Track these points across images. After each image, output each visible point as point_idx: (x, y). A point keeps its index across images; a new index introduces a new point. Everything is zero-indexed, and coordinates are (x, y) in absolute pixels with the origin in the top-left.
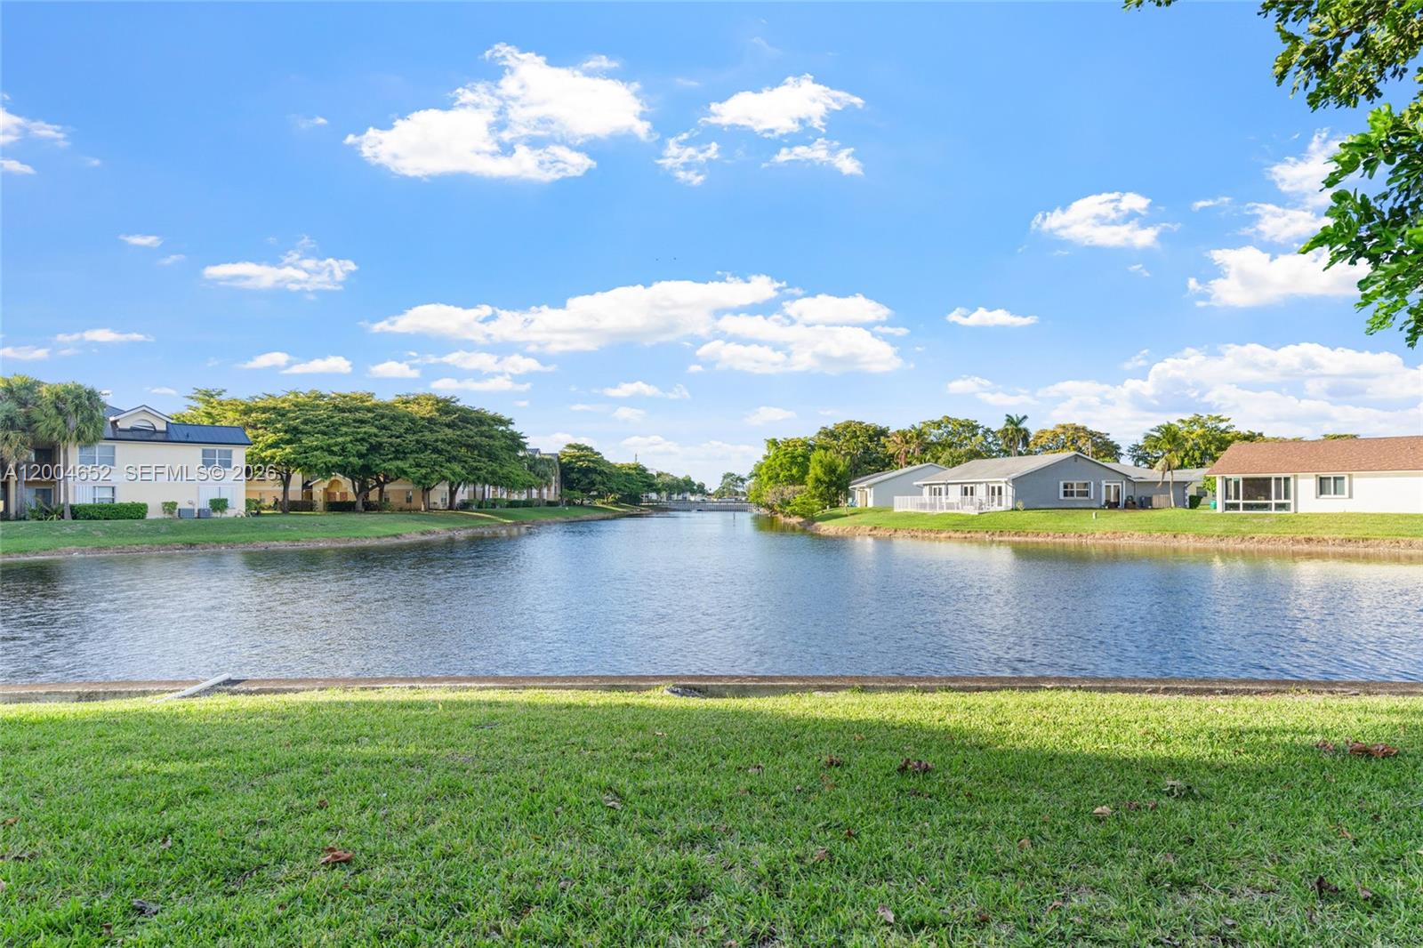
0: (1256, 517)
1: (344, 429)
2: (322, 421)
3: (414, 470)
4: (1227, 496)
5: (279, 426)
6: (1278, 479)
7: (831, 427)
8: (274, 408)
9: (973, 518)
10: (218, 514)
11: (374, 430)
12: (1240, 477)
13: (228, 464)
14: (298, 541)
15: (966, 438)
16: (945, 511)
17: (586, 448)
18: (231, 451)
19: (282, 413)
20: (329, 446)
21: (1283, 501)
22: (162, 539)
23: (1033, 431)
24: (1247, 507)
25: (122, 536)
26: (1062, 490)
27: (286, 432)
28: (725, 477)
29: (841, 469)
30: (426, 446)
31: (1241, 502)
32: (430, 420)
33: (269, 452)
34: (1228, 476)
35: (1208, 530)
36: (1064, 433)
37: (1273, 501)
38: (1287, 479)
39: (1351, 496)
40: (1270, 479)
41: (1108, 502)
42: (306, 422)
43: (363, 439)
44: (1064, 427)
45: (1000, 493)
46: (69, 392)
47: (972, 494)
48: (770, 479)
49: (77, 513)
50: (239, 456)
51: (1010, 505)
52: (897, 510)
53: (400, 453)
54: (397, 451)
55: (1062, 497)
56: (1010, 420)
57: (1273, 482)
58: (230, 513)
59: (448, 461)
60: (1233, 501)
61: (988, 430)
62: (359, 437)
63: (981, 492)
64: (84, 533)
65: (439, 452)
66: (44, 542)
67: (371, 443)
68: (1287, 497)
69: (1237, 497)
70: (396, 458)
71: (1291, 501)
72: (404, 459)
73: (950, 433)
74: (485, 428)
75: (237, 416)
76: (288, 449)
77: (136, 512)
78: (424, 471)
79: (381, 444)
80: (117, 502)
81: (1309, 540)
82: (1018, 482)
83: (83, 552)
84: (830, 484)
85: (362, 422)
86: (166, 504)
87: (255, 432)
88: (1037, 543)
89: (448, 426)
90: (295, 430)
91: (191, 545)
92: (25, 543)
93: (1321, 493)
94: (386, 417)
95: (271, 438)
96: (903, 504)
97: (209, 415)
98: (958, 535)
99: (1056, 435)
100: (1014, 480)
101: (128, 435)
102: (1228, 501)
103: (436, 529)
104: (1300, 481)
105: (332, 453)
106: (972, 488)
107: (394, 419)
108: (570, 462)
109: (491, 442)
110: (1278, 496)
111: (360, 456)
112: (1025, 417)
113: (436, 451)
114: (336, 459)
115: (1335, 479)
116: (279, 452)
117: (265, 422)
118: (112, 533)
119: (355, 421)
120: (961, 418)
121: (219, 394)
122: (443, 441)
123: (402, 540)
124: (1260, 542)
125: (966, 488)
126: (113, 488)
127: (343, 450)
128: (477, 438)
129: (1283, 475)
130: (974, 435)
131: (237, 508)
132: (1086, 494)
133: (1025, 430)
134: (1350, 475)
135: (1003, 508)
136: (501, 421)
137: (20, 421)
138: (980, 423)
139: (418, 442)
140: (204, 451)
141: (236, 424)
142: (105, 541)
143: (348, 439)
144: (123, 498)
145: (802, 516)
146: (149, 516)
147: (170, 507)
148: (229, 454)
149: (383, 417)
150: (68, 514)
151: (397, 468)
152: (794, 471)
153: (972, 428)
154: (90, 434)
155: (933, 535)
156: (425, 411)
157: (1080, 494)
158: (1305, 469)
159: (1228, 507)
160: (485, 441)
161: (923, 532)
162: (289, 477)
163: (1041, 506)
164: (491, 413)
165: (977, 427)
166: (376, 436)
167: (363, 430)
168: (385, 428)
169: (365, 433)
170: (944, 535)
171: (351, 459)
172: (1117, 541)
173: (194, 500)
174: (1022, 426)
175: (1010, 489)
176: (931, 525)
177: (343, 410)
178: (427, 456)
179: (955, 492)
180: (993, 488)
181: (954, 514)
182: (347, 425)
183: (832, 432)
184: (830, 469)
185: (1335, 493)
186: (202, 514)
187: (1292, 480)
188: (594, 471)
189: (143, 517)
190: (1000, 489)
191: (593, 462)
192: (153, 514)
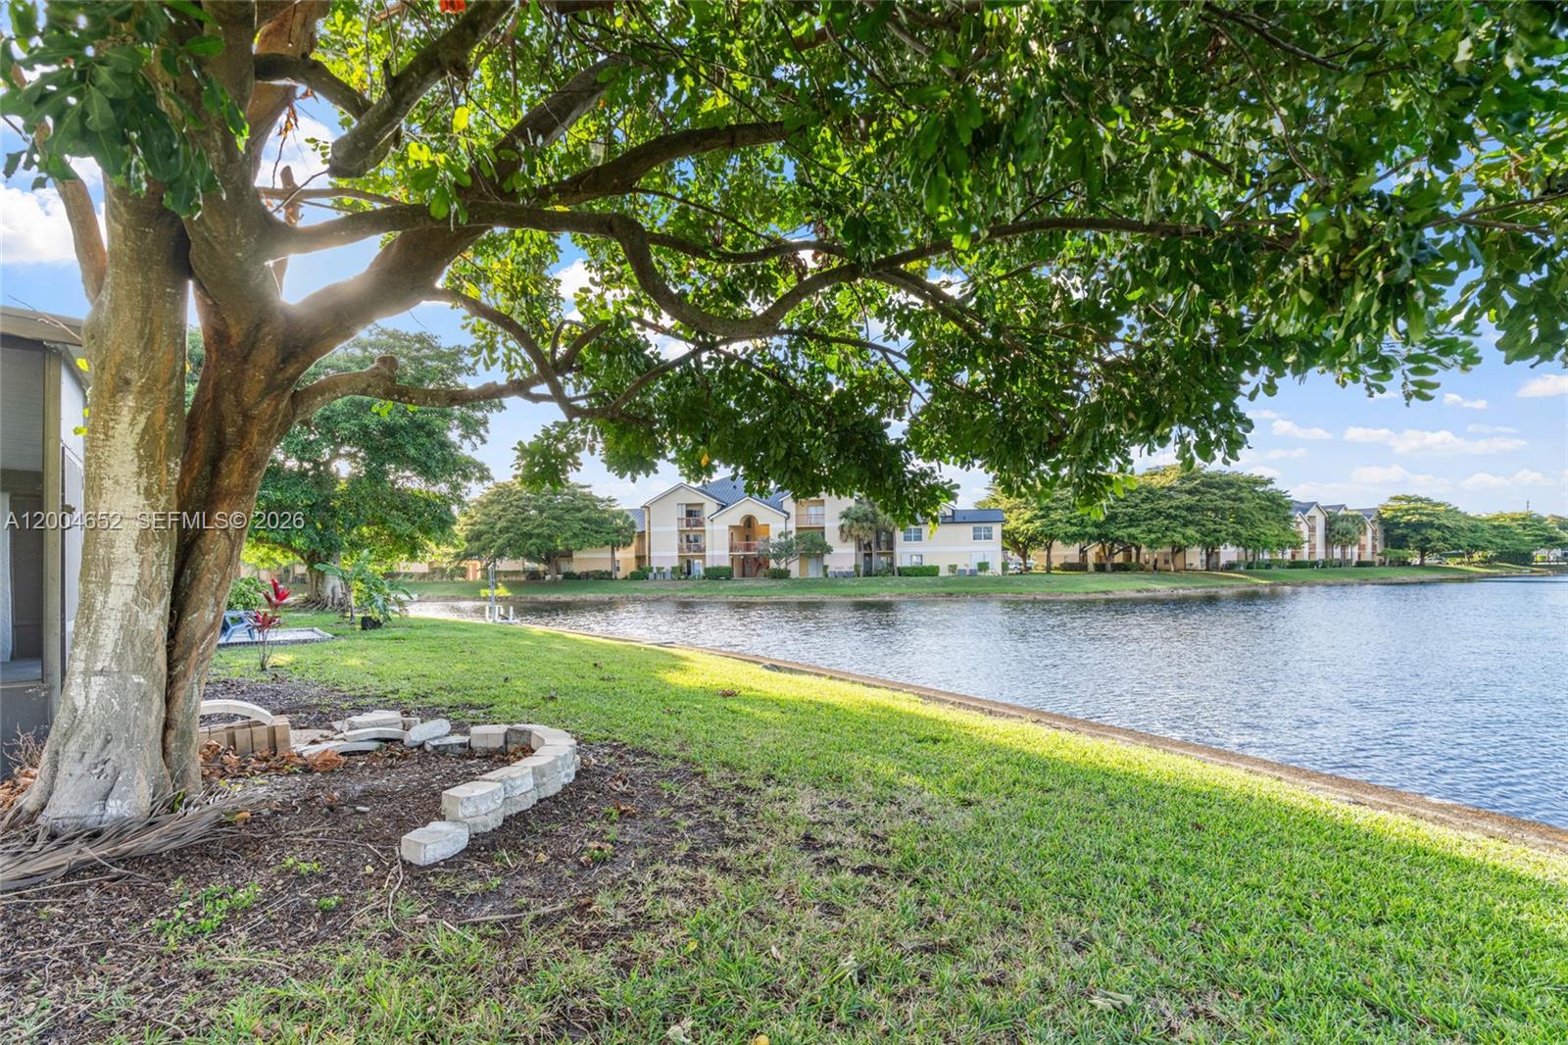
10: (982, 573)
13: (990, 538)
17: (1420, 500)
18: (994, 528)
22: (935, 589)
30: (1160, 513)
32: (1170, 489)
49: (902, 572)
50: (999, 530)
53: (1133, 521)
58: (988, 573)
64: (896, 585)
65: (1175, 518)
66: (875, 590)
74: (1233, 491)
77: (933, 571)
78: (1153, 536)
80: (923, 564)
86: (950, 566)
89: (1190, 492)
91: (951, 594)
92: (865, 590)
103: (1158, 587)
105: (1072, 525)
108: (1394, 517)
109: (1237, 504)
118: (909, 585)
122: (1178, 508)
123: (1111, 596)
126: (922, 556)
128: (1219, 503)
131: (996, 568)
137: (870, 516)
139: (1152, 510)
140: (976, 528)
144: (926, 563)
146: (941, 574)
147: (953, 568)
148: (990, 530)
150: (896, 572)
156: (1166, 480)
160: (1228, 503)
173: (967, 563)
186: (973, 573)
189: (936, 575)
191: (1428, 515)
192: (944, 573)
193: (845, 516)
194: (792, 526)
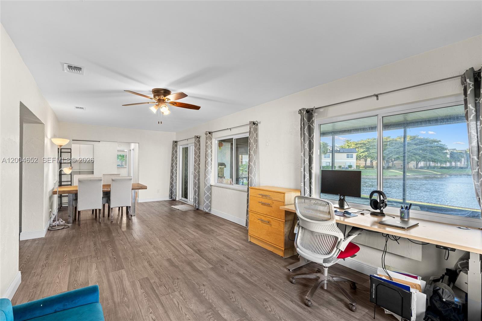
5: (364, 147)
8: (363, 143)
10: (350, 169)
13: (352, 157)
18: (353, 154)
19: (365, 144)
27: (366, 149)
33: (362, 154)
42: (371, 146)
49: (324, 167)
50: (355, 155)
58: (353, 169)
74: (429, 144)
75: (354, 145)
76: (366, 153)
86: (339, 166)
87: (358, 149)
90: (368, 148)
95: (362, 150)
97: (348, 146)
107: (396, 143)
109: (432, 148)
116: (364, 154)
117: (361, 147)
121: (350, 140)
126: (330, 163)
131: (354, 167)
136: (436, 141)
140: (347, 155)
141: (354, 147)
149: (393, 143)
154: (326, 152)
160: (429, 148)
162: (366, 160)
164: (432, 139)
173: (345, 165)
186: (347, 169)
192: (337, 168)
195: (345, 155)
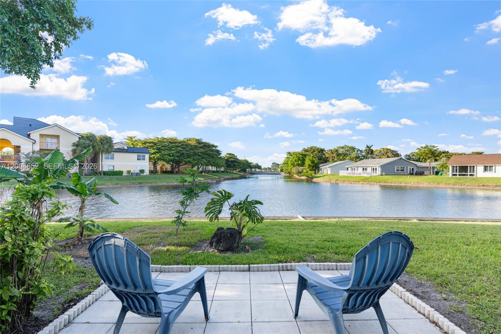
0: (464, 178)
1: (173, 149)
2: (167, 146)
3: (193, 161)
4: (453, 172)
5: (155, 148)
6: (470, 167)
7: (306, 148)
8: (153, 142)
9: (368, 178)
10: (142, 174)
11: (181, 149)
12: (458, 165)
13: (144, 159)
14: (169, 182)
15: (351, 152)
16: (358, 175)
17: (233, 154)
19: (155, 144)
20: (169, 154)
21: (472, 173)
23: (374, 150)
24: (459, 175)
25: (121, 180)
26: (396, 169)
27: (157, 149)
28: (273, 164)
29: (316, 162)
30: (196, 154)
31: (458, 173)
32: (196, 146)
34: (453, 165)
35: (449, 182)
36: (383, 151)
37: (469, 173)
38: (474, 167)
39: (495, 172)
40: (468, 166)
41: (410, 173)
42: (162, 147)
43: (178, 152)
44: (383, 149)
45: (376, 170)
46: (104, 137)
47: (366, 170)
48: (292, 164)
49: (105, 173)
50: (147, 157)
51: (380, 174)
52: (340, 175)
53: (189, 156)
54: (188, 156)
55: (396, 171)
56: (368, 147)
57: (469, 167)
58: (145, 174)
59: (202, 158)
60: (455, 173)
61: (359, 150)
62: (177, 151)
63: (369, 170)
67: (181, 153)
68: (473, 172)
69: (456, 172)
70: (188, 158)
71: (475, 173)
72: (190, 158)
73: (346, 150)
74: (210, 148)
75: (142, 144)
77: (120, 173)
78: (196, 162)
79: (183, 153)
80: (115, 170)
81: (483, 186)
82: (382, 167)
83: (112, 185)
84: (313, 167)
85: (178, 146)
86: (128, 171)
88: (392, 185)
90: (159, 149)
93: (485, 171)
94: (184, 145)
95: (153, 151)
96: (342, 173)
97: (133, 144)
98: (365, 183)
99: (381, 151)
100: (381, 166)
101: (117, 150)
102: (453, 173)
104: (478, 167)
105: (170, 156)
106: (366, 168)
107: (186, 145)
110: (470, 172)
111: (178, 157)
112: (372, 146)
113: (199, 155)
114: (172, 158)
115: (490, 166)
116: (156, 156)
117: (150, 146)
119: (176, 146)
120: (350, 146)
121: (134, 138)
122: (200, 152)
124: (467, 186)
125: (364, 168)
126: (114, 166)
127: (173, 155)
128: (209, 152)
129: (472, 165)
130: (354, 151)
131: (147, 172)
132: (403, 170)
133: (372, 150)
134: (495, 165)
135: (377, 175)
136: (214, 146)
138: (356, 148)
139: (194, 153)
140: (138, 155)
141: (141, 147)
142: (117, 182)
143: (175, 152)
144: (116, 169)
145: (307, 176)
147: (129, 172)
148: (144, 156)
149: (183, 145)
150: (102, 174)
151: (188, 160)
152: (299, 162)
153: (353, 149)
154: (110, 150)
155: (357, 183)
156: (193, 143)
157: (402, 170)
158: (479, 163)
159: (453, 175)
160: (211, 152)
161: (353, 181)
162: (155, 163)
163: (389, 174)
164: (212, 144)
165: (355, 149)
166: (182, 151)
167: (179, 149)
168: (183, 148)
169: (179, 150)
170: (361, 183)
171: (175, 158)
172: (419, 185)
173: (135, 170)
174: (371, 148)
175: (380, 169)
176: (355, 180)
177: (171, 143)
178: (196, 157)
179: (360, 170)
180: (374, 169)
181: (361, 176)
182: (174, 147)
183: (306, 150)
184: (313, 162)
185: (490, 171)
186: (137, 174)
187: (475, 167)
188: (236, 161)
189: (122, 175)
190: (376, 169)
192: (125, 174)
193: (74, 145)
194: (37, 148)
195: (135, 156)
